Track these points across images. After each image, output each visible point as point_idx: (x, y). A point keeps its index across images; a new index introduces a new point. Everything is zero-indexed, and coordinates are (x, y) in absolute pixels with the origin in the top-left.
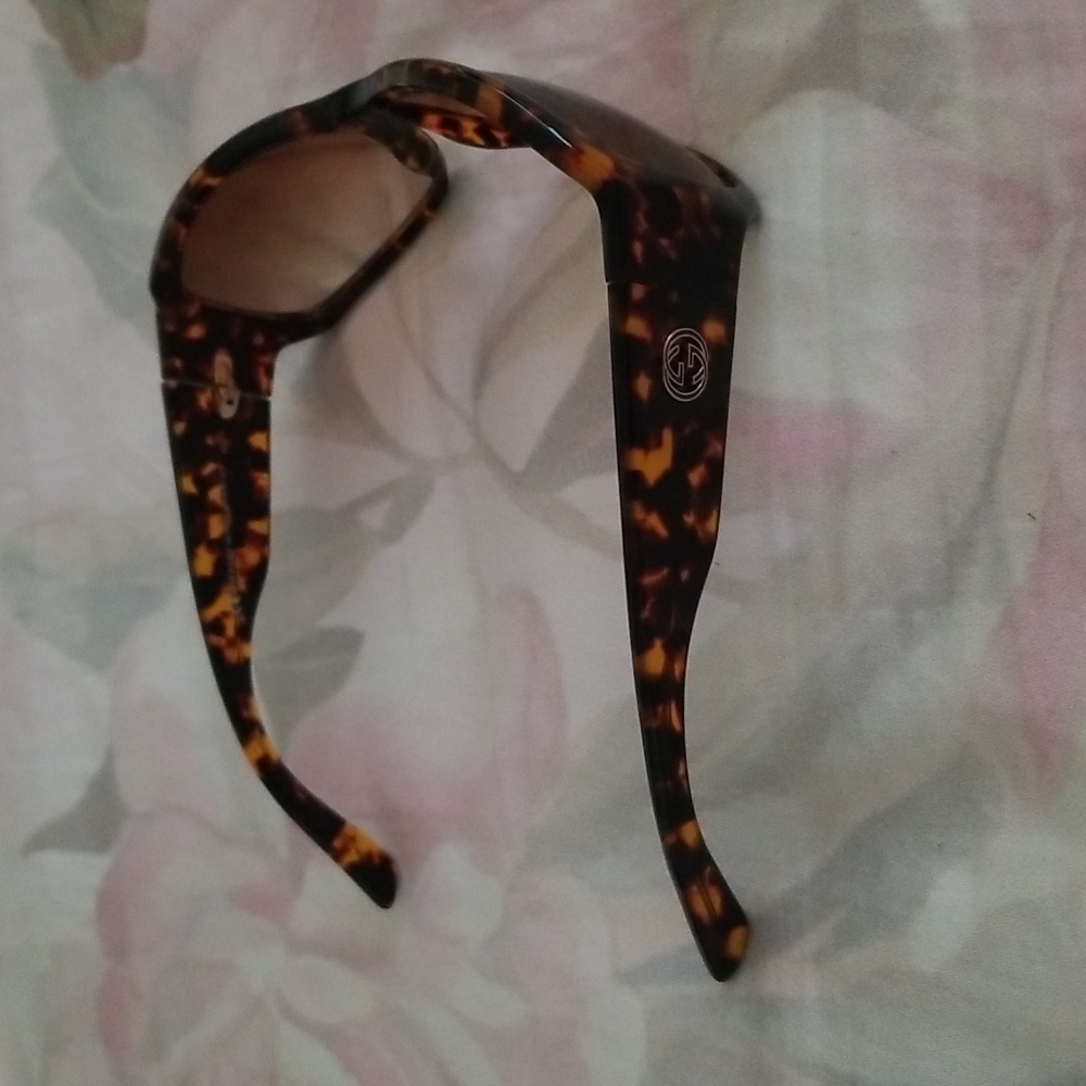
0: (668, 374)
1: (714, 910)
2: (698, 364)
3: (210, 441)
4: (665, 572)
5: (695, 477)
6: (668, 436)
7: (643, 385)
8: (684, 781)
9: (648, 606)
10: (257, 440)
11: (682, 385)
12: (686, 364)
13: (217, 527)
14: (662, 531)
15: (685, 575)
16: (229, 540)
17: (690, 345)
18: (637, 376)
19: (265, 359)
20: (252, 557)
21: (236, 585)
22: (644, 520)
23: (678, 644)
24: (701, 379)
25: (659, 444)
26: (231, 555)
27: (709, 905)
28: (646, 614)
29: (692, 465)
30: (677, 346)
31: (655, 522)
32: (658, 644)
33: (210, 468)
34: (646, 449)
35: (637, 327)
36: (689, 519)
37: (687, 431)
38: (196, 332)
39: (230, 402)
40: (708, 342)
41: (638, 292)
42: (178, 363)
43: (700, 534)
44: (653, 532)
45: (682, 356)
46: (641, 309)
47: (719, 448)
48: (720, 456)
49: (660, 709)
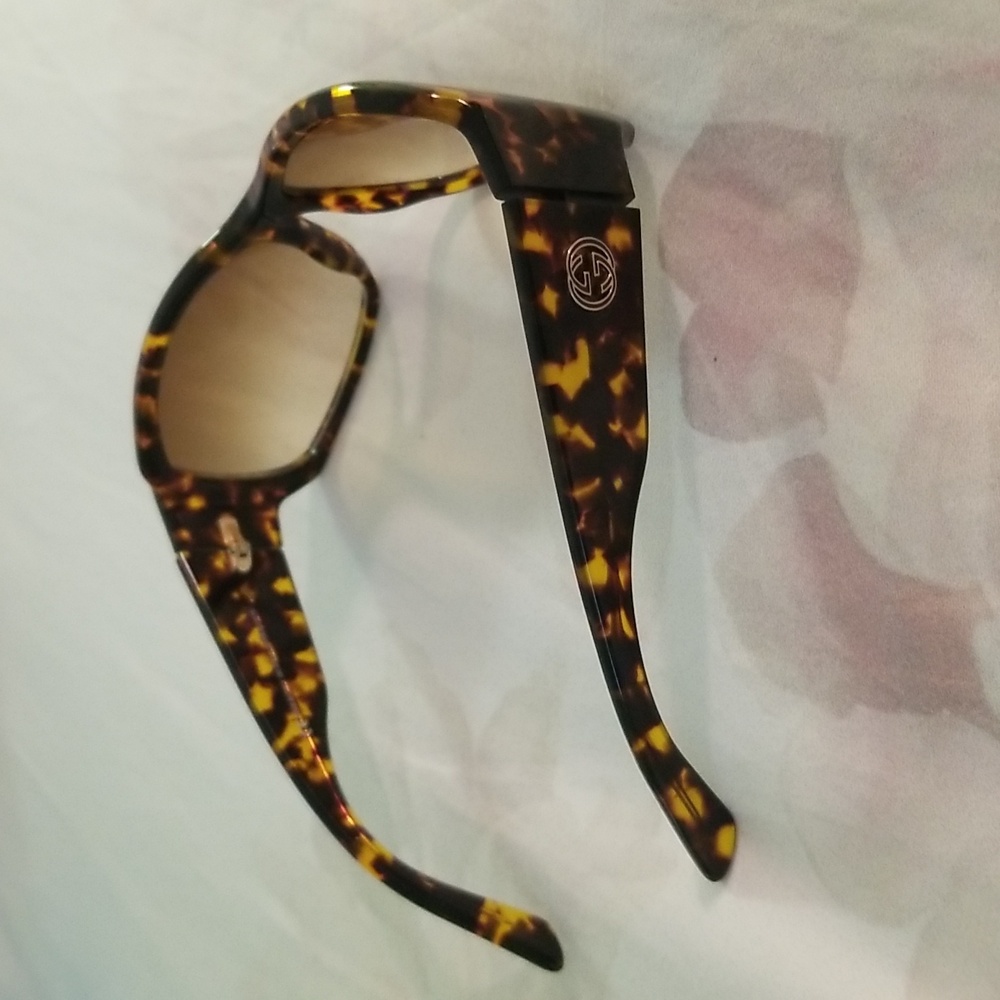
0: (574, 285)
1: (697, 813)
2: (604, 274)
3: (236, 595)
4: (597, 482)
5: (617, 384)
6: (583, 347)
7: (550, 299)
8: (646, 689)
9: (583, 518)
10: (281, 586)
11: (590, 294)
12: (592, 274)
13: (265, 666)
14: (589, 442)
15: (618, 484)
16: (280, 674)
17: (593, 254)
18: (542, 290)
19: (270, 514)
20: (307, 684)
21: (300, 711)
22: (569, 434)
23: (619, 552)
24: (610, 286)
25: (574, 356)
26: (287, 687)
27: (690, 806)
28: (581, 526)
29: (613, 373)
30: (581, 256)
31: (579, 434)
32: (598, 553)
33: (242, 618)
34: (561, 363)
35: (535, 241)
36: (616, 427)
37: (602, 339)
38: (196, 503)
39: (243, 555)
40: (614, 249)
41: (532, 206)
42: (185, 534)
43: (630, 441)
44: (579, 444)
45: (588, 264)
46: (537, 223)
47: (640, 354)
48: (641, 361)
49: (609, 619)
